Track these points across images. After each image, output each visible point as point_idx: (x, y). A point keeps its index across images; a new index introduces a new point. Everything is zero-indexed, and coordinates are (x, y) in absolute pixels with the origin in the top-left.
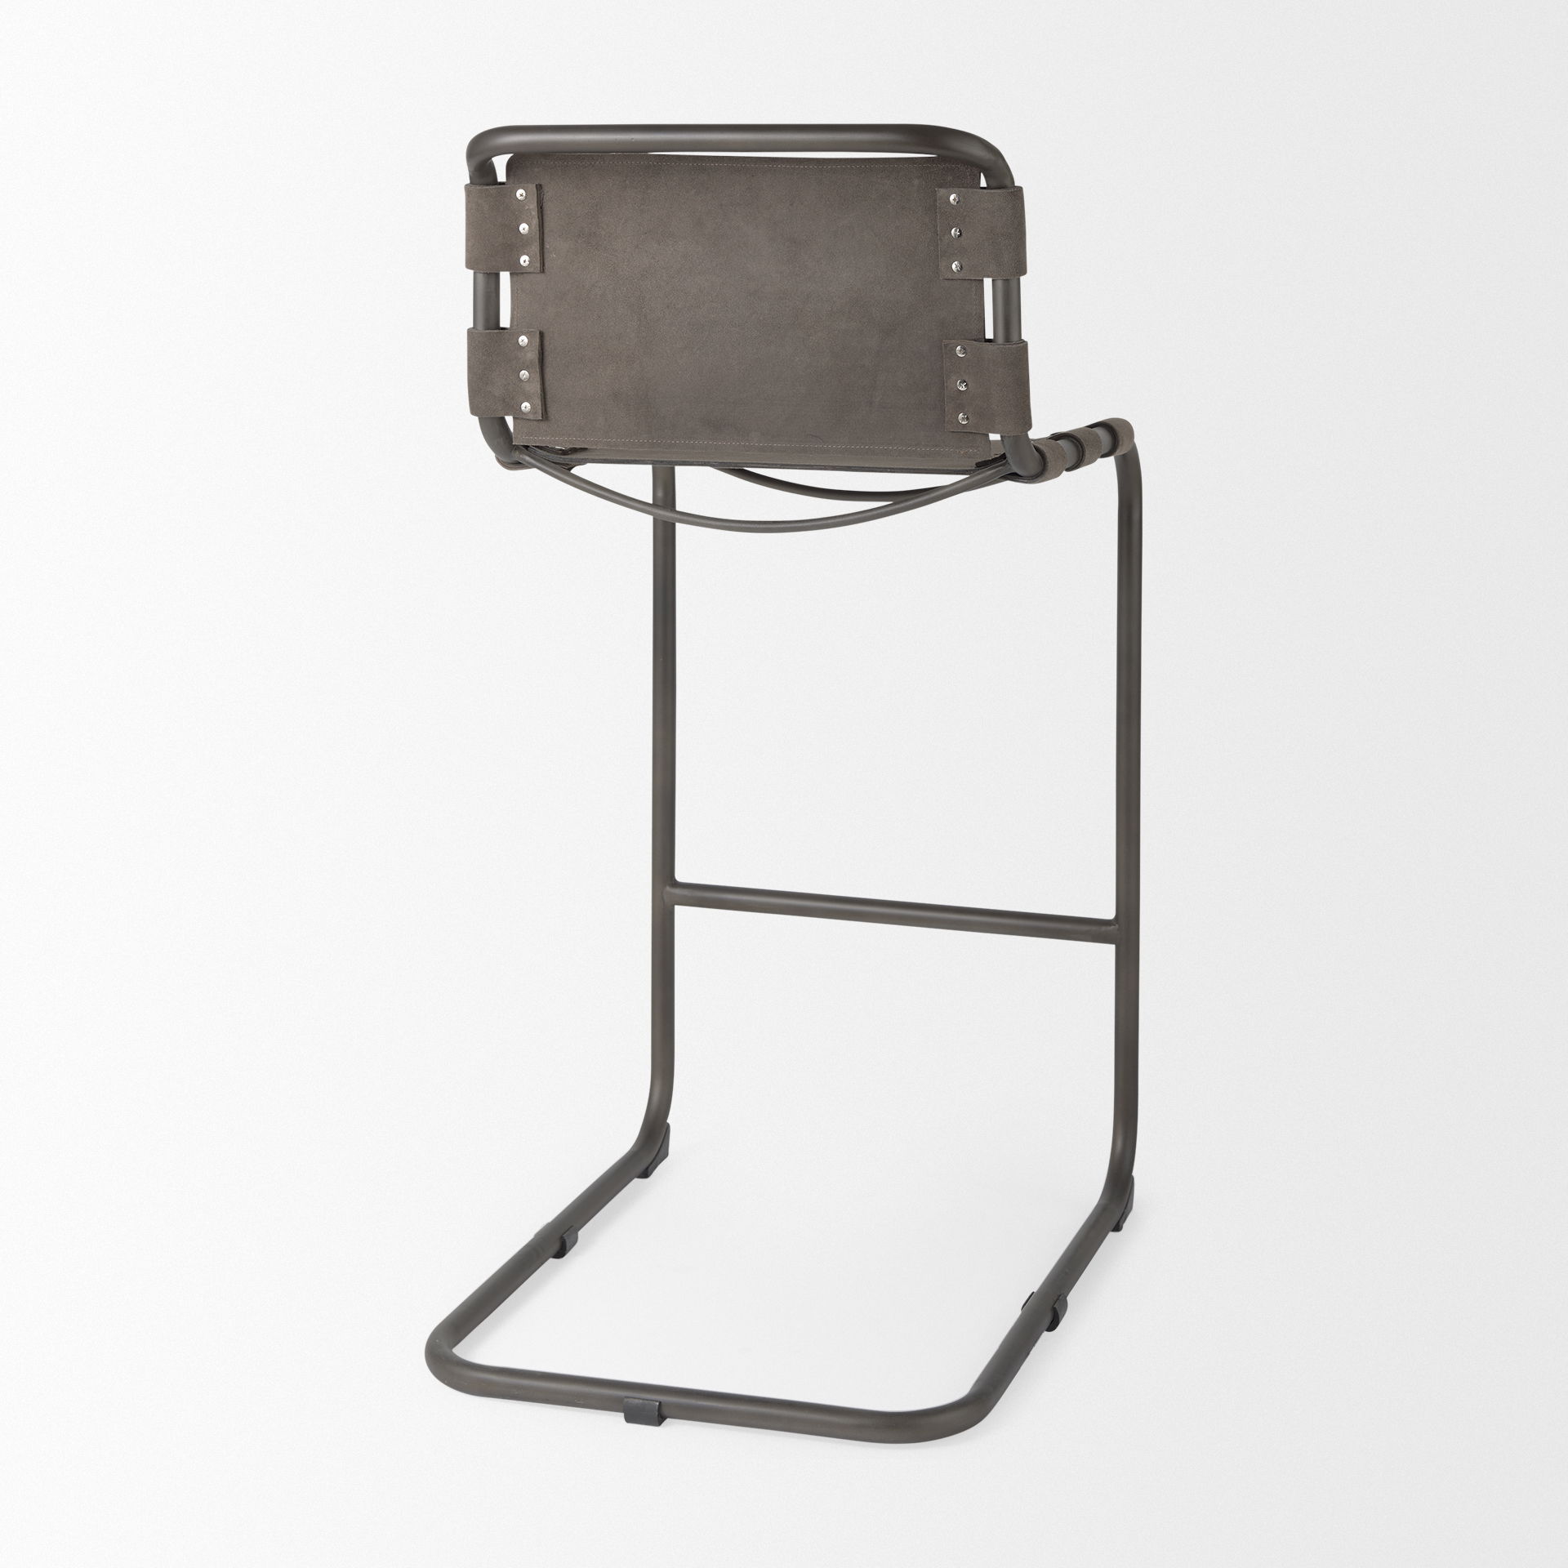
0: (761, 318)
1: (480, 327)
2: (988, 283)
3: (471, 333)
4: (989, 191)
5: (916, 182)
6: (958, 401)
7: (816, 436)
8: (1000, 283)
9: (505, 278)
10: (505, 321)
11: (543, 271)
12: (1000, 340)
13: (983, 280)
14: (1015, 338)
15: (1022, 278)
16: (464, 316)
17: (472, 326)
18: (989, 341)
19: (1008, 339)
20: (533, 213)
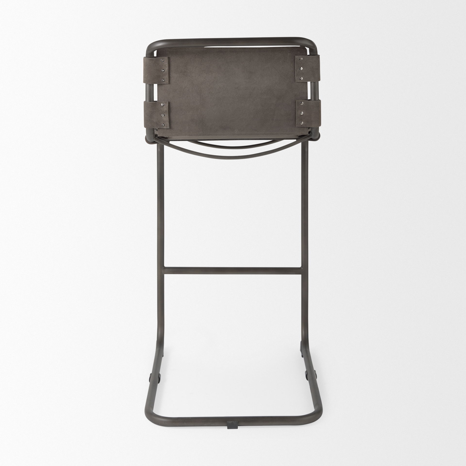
0: (239, 96)
1: (148, 101)
2: (309, 83)
3: (145, 103)
4: (310, 56)
5: (289, 54)
6: (300, 118)
7: (255, 130)
8: (312, 83)
9: (156, 86)
10: (156, 99)
11: (169, 83)
12: (313, 99)
13: (307, 82)
14: (317, 99)
15: (319, 82)
16: (143, 98)
17: (145, 100)
18: (309, 100)
19: (315, 99)
20: (166, 66)
